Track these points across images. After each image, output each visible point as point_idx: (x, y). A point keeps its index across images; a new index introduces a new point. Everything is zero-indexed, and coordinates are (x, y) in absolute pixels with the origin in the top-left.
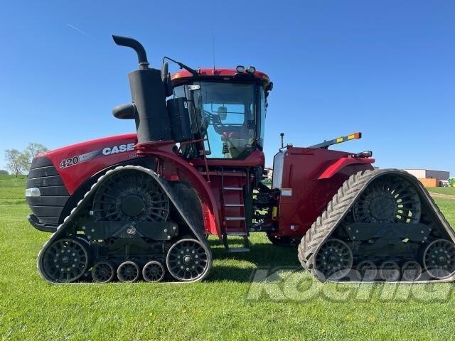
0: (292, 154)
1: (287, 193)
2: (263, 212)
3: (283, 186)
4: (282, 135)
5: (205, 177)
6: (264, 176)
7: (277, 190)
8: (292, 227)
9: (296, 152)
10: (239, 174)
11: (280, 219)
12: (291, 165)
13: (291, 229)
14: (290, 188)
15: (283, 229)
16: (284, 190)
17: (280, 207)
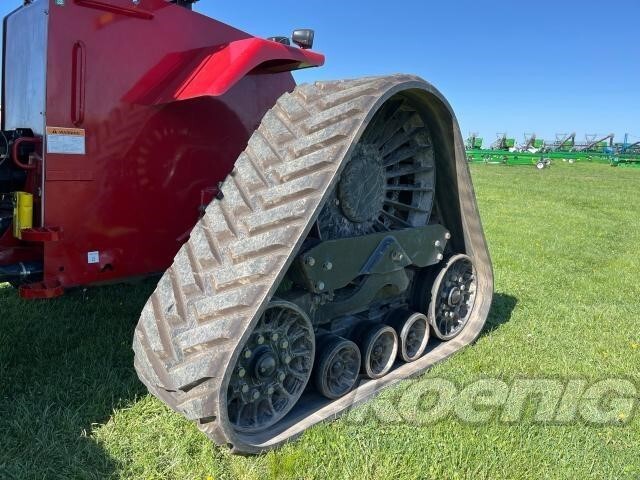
0: (79, 2)
1: (67, 143)
3: (51, 120)
7: (28, 132)
8: (93, 257)
11: (50, 235)
12: (78, 45)
13: (90, 261)
14: (77, 126)
15: (62, 269)
16: (55, 132)
17: (42, 193)
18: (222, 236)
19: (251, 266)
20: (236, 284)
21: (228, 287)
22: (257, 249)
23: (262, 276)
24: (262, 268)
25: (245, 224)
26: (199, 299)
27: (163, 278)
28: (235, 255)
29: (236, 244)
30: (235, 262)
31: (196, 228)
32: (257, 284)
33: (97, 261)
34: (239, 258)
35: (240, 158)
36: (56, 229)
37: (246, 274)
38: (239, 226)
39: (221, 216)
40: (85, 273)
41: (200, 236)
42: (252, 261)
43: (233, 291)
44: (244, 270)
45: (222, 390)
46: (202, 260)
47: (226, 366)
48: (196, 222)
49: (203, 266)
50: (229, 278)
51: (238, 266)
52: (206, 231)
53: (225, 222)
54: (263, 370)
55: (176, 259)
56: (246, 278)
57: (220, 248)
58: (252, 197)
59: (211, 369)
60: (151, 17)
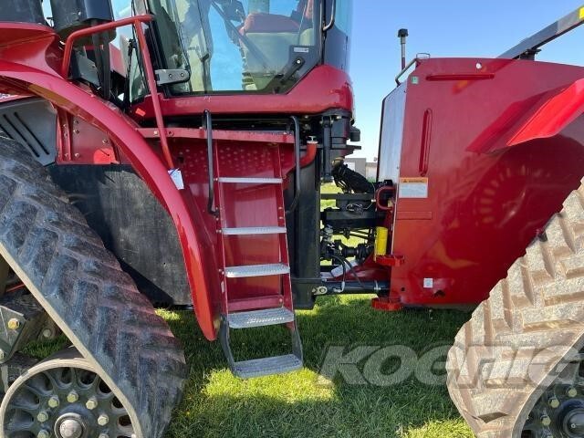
0: (430, 78)
1: (413, 190)
2: (354, 241)
3: (404, 173)
4: (403, 33)
5: (153, 143)
6: (349, 142)
7: (389, 182)
8: (428, 283)
9: (440, 72)
10: (273, 137)
11: (394, 261)
12: (427, 112)
13: (425, 286)
14: (422, 175)
15: (403, 289)
16: (405, 182)
17: (393, 228)
18: (539, 276)
19: (561, 310)
20: (543, 326)
21: (535, 328)
22: (571, 293)
23: (572, 323)
24: (572, 315)
25: (563, 265)
26: (507, 335)
27: (478, 309)
28: (547, 296)
29: (550, 285)
30: (546, 303)
31: (514, 266)
32: (566, 331)
33: (431, 286)
34: (552, 300)
35: (569, 198)
36: (400, 257)
37: (554, 318)
38: (558, 267)
39: (540, 256)
40: (421, 295)
41: (516, 274)
42: (563, 305)
43: (539, 333)
44: (553, 313)
45: (515, 430)
46: (515, 297)
47: (521, 407)
48: (515, 260)
49: (515, 303)
50: (538, 320)
51: (548, 308)
52: (523, 269)
53: (542, 261)
54: (573, 426)
55: (492, 293)
56: (554, 322)
57: (535, 287)
58: (576, 237)
59: (506, 406)
60: (492, 77)
